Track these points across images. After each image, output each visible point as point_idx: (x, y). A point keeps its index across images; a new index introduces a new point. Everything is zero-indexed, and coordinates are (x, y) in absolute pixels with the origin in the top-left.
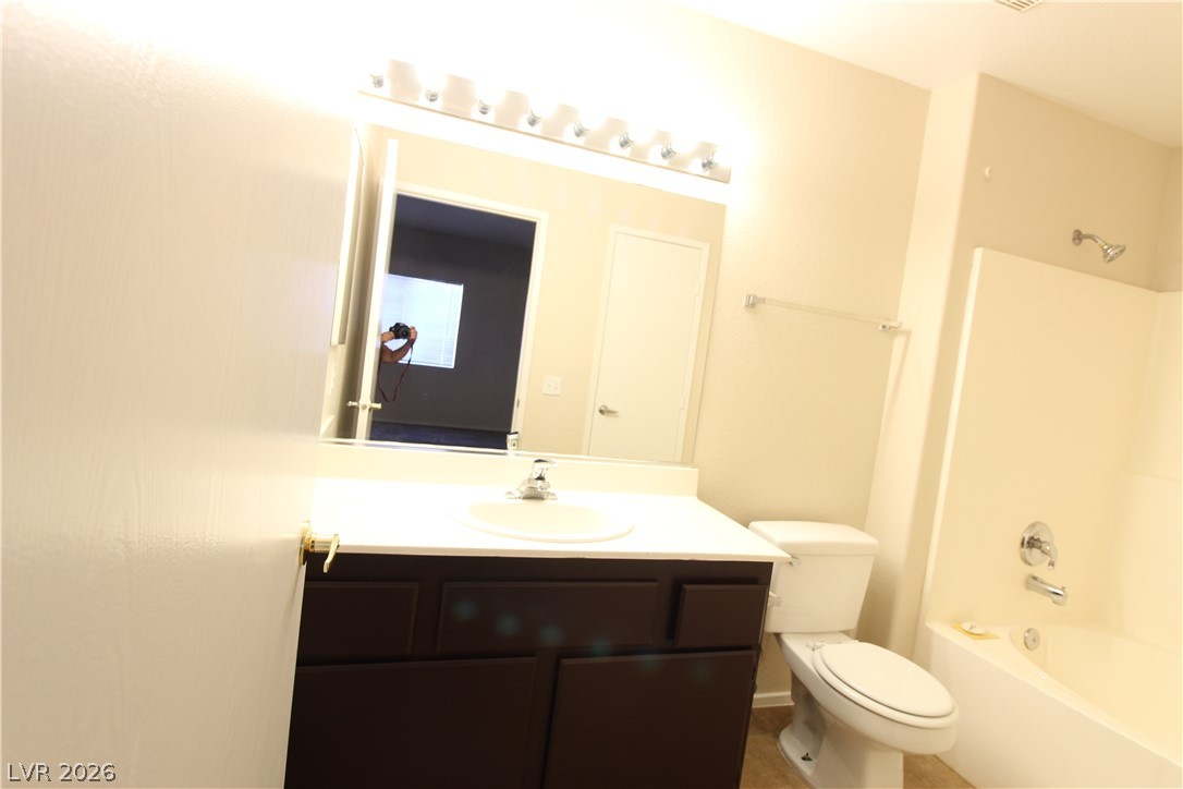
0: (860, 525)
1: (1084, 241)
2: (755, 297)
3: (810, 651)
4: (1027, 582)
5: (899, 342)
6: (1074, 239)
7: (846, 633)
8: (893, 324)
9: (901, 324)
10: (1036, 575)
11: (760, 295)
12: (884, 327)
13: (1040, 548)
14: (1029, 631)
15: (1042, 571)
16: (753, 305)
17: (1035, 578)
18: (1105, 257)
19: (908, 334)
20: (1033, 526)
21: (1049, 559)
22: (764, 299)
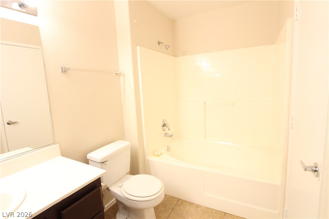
0: (124, 139)
1: (160, 44)
2: (65, 68)
3: (120, 188)
4: (165, 135)
5: (122, 78)
6: (158, 44)
7: (127, 174)
8: (119, 73)
9: (121, 72)
10: (166, 133)
11: (67, 67)
12: (116, 74)
13: (166, 126)
14: (168, 147)
15: (167, 131)
16: (65, 71)
17: (166, 134)
18: (166, 48)
19: (124, 75)
20: (163, 121)
21: (168, 128)
22: (69, 68)
